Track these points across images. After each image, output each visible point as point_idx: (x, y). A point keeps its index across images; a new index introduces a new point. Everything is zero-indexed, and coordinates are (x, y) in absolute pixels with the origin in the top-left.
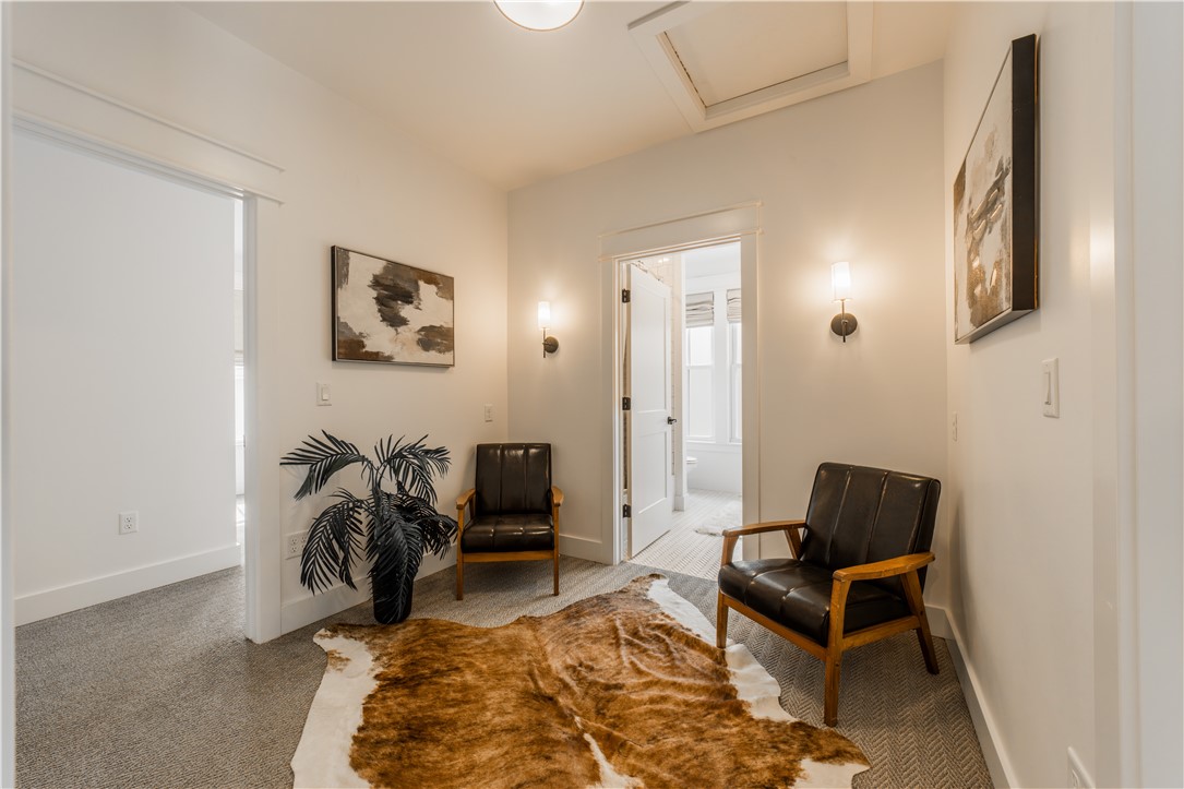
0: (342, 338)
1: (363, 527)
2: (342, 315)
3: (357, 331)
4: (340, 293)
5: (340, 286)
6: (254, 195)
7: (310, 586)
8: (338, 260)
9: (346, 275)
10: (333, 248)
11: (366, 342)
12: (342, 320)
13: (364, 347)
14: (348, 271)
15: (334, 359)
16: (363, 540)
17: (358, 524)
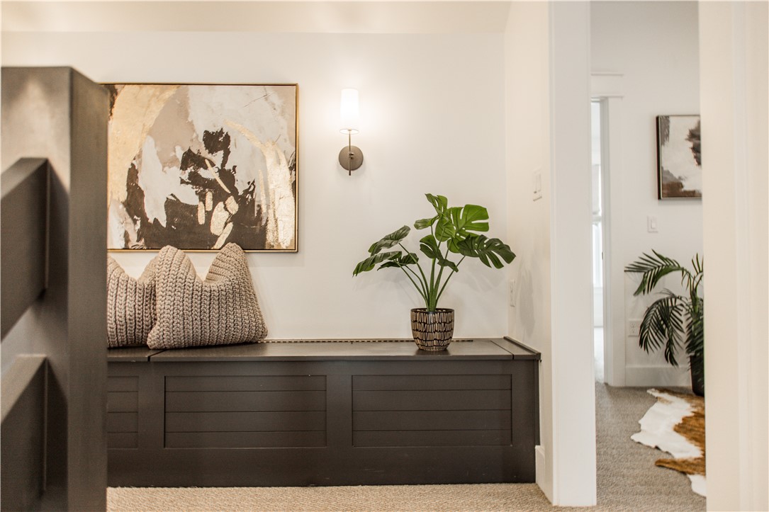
0: (665, 183)
1: (684, 326)
2: (665, 165)
3: (676, 175)
4: (663, 149)
5: (663, 143)
6: (606, 98)
7: (646, 347)
8: (661, 127)
9: (668, 135)
10: (657, 118)
11: (684, 183)
12: (665, 169)
13: (682, 187)
14: (669, 131)
15: (659, 198)
16: (684, 336)
17: (680, 323)
